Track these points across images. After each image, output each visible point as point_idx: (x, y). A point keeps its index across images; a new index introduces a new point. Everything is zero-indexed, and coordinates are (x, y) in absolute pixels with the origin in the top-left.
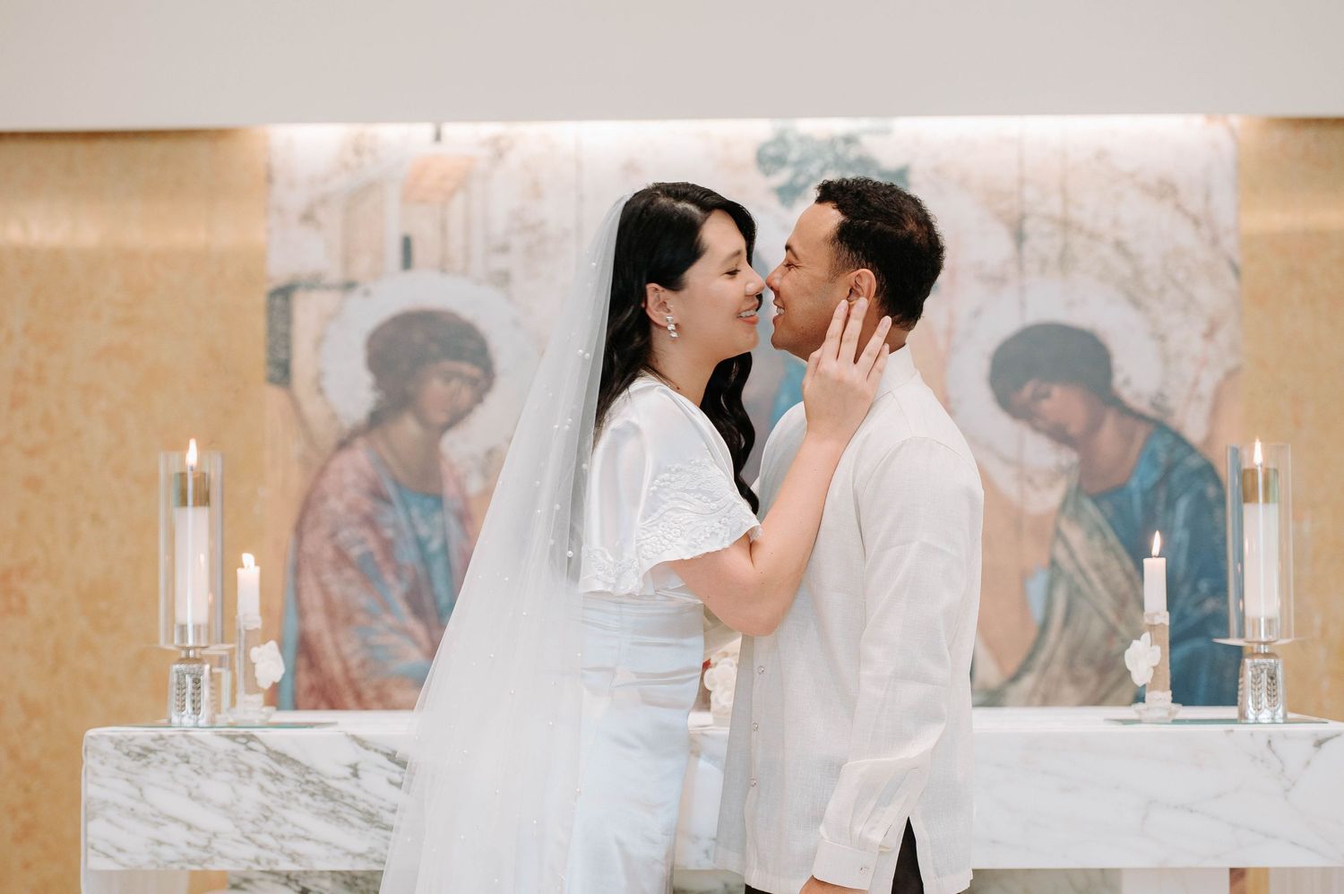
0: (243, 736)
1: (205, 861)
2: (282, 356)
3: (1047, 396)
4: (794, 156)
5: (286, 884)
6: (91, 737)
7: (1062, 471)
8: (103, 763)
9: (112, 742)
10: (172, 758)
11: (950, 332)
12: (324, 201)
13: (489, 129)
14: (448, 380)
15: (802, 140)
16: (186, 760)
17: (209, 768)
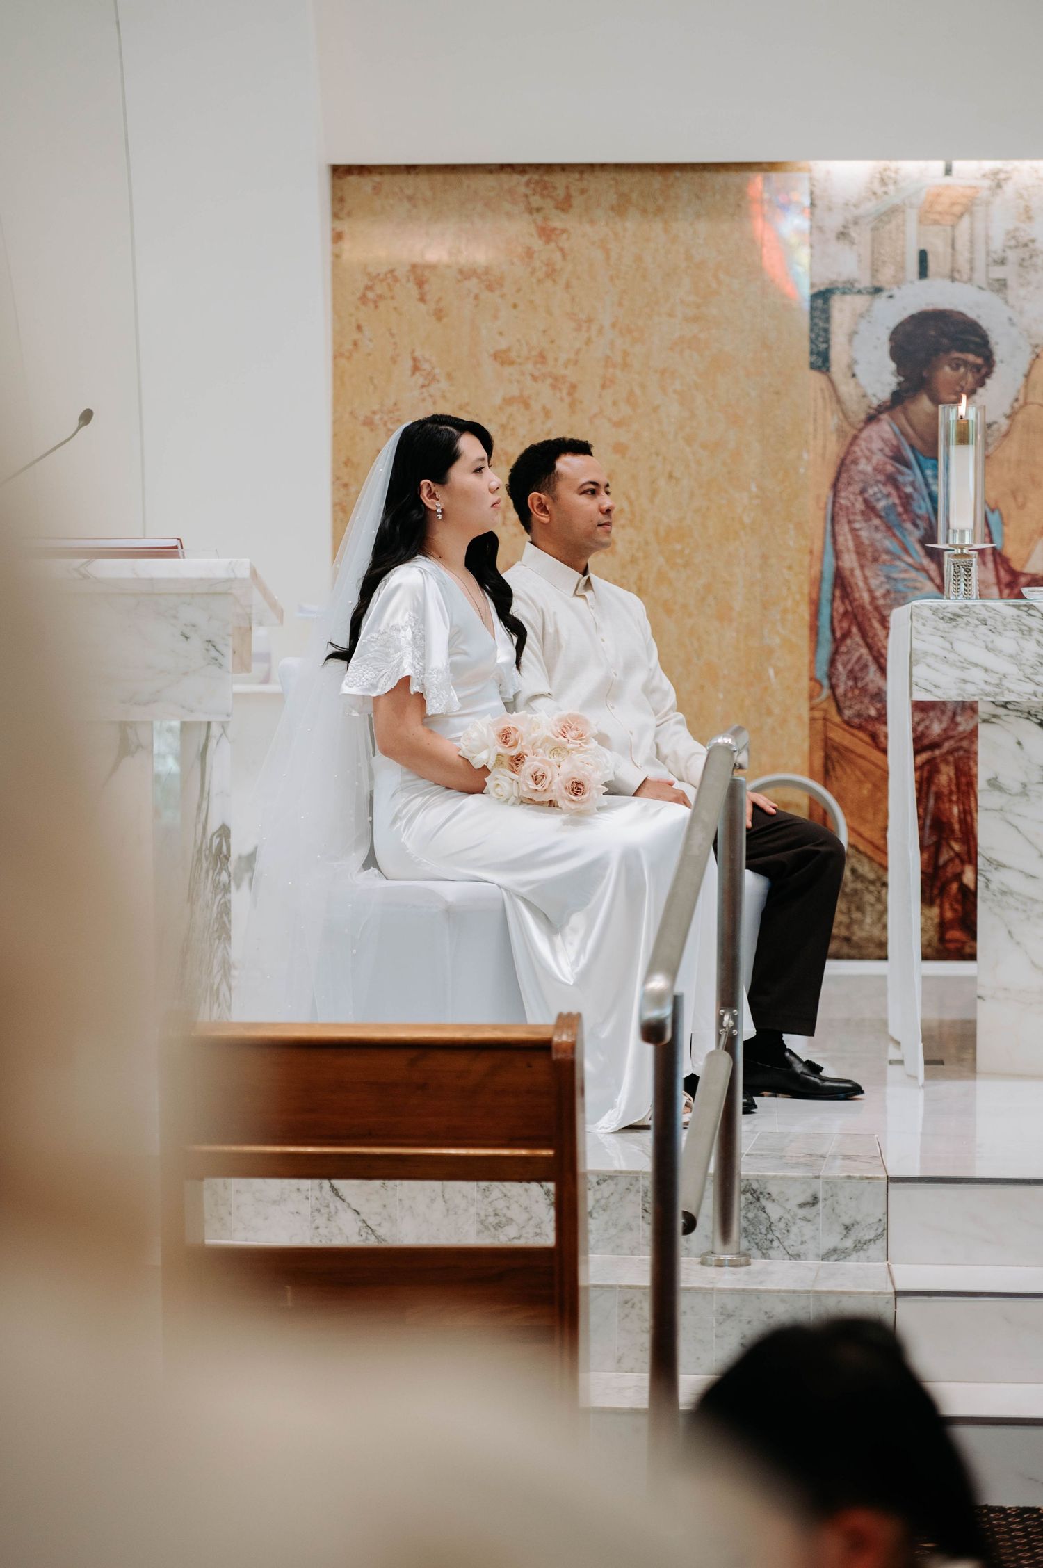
0: (1025, 606)
1: (997, 694)
2: (822, 347)
5: (1027, 718)
8: (924, 625)
9: (931, 609)
10: (974, 621)
12: (856, 222)
14: (957, 368)
17: (1000, 628)
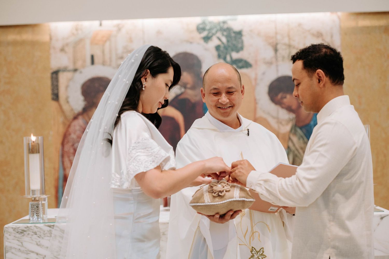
2: (56, 92)
3: (285, 97)
4: (208, 27)
6: (6, 227)
7: (290, 120)
8: (10, 235)
9: (12, 229)
10: (31, 233)
11: (256, 79)
12: (67, 45)
13: (116, 22)
15: (210, 23)
16: (35, 233)
17: (43, 236)
